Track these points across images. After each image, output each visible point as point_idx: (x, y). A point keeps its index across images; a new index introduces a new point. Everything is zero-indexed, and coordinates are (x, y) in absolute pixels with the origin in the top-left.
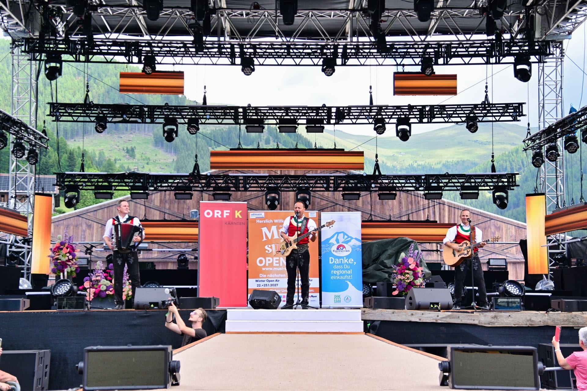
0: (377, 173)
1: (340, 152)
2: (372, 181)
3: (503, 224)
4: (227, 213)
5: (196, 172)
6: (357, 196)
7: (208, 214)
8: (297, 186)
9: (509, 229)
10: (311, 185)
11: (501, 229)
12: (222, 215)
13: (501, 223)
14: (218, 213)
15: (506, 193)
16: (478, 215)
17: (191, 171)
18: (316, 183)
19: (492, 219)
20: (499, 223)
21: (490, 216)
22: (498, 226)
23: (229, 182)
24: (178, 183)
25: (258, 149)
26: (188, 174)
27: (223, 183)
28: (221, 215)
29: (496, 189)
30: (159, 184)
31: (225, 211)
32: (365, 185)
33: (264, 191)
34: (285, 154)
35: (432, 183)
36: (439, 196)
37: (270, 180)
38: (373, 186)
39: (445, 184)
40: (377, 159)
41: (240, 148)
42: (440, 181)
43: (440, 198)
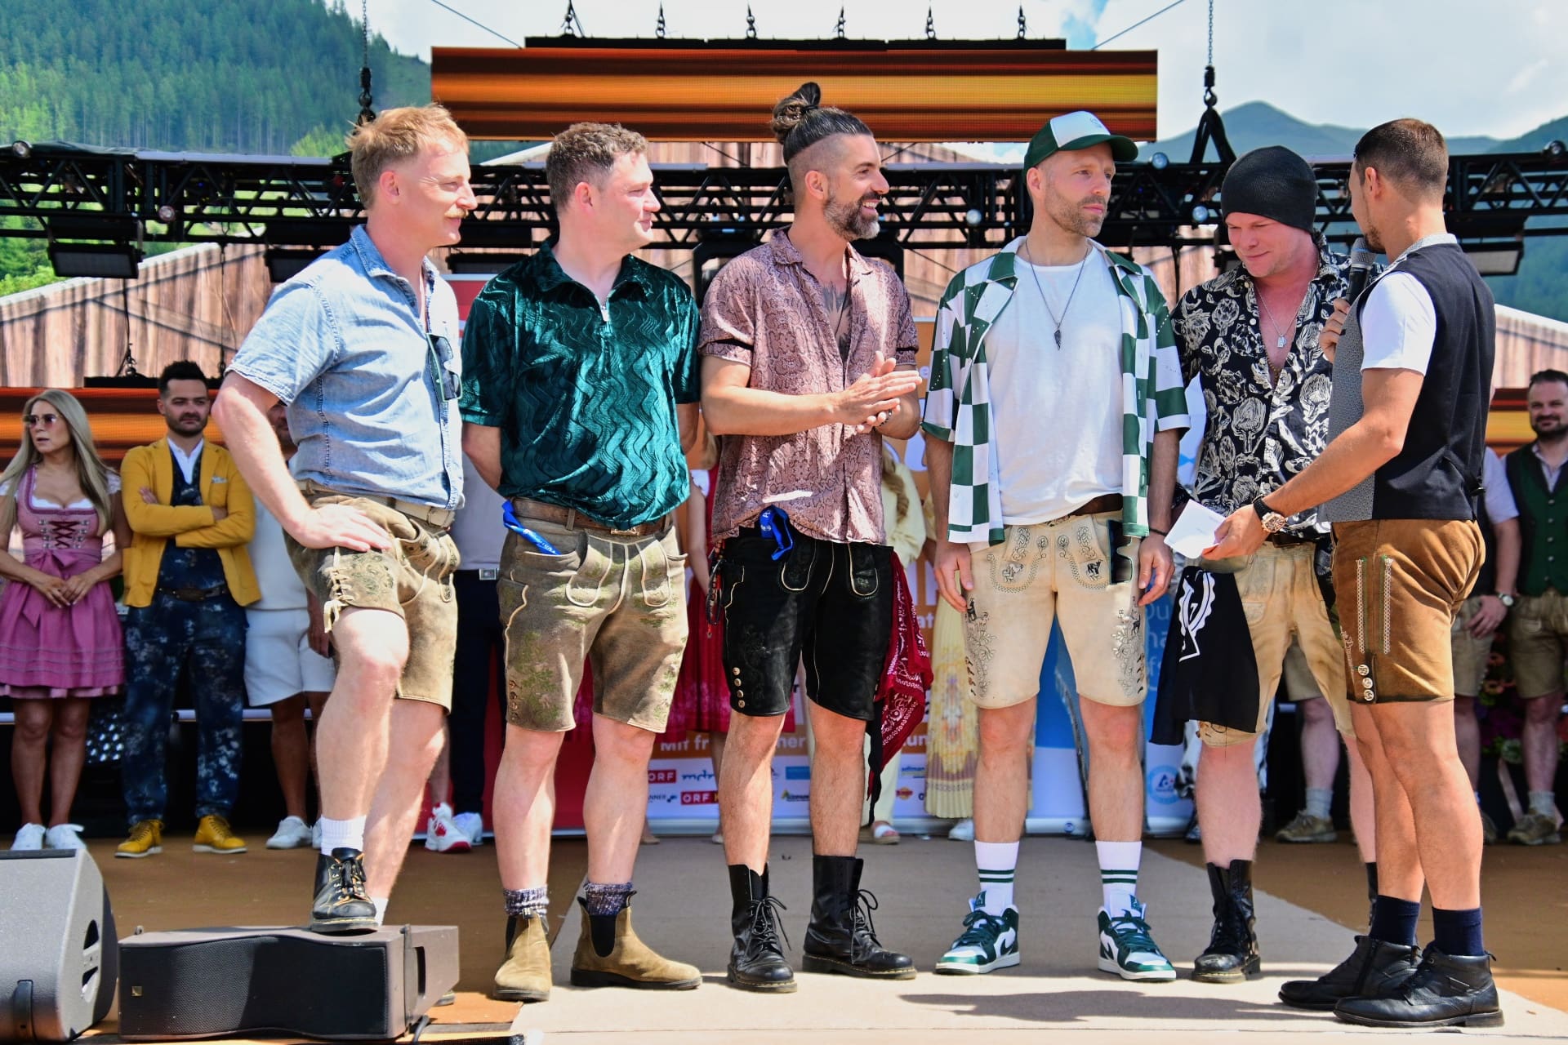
0: (1211, 155)
1: (1045, 55)
2: (1189, 199)
10: (908, 217)
18: (927, 208)
23: (525, 201)
24: (280, 204)
25: (661, 43)
27: (495, 207)
30: (189, 209)
32: (1153, 214)
33: (684, 245)
34: (776, 67)
35: (1474, 199)
36: (1506, 259)
37: (711, 195)
38: (1199, 213)
39: (1545, 203)
40: (1213, 89)
41: (573, 36)
42: (1518, 188)
43: (1510, 268)
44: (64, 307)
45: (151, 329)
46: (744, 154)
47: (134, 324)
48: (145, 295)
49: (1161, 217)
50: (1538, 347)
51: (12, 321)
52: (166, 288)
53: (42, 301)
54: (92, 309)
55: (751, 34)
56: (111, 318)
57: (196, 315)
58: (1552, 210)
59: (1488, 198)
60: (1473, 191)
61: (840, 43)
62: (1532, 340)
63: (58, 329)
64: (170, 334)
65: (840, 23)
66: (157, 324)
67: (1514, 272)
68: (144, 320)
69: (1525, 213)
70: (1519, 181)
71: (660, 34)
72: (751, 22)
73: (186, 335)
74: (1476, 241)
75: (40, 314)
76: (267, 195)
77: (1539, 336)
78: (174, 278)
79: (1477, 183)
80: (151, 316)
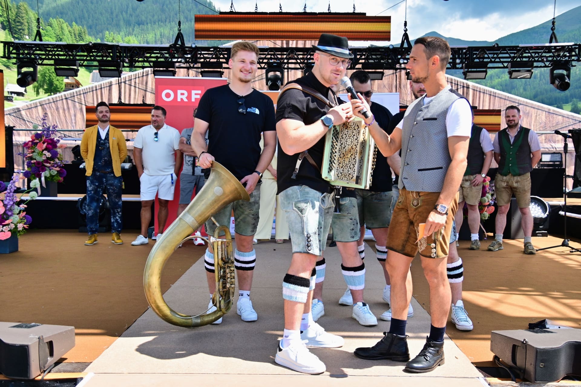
0: (406, 45)
1: (360, 17)
2: (399, 57)
3: (532, 109)
4: (196, 94)
5: (179, 43)
6: (381, 75)
7: (168, 95)
8: (306, 61)
9: (539, 115)
11: (530, 115)
12: (189, 97)
13: (530, 108)
14: (182, 94)
15: (568, 70)
16: (505, 99)
17: (172, 42)
19: (521, 104)
20: (528, 108)
21: (519, 100)
22: (527, 111)
23: (221, 56)
24: (157, 58)
25: (256, 13)
26: (167, 45)
27: (212, 58)
28: (187, 98)
29: (556, 65)
31: (193, 92)
32: (390, 61)
33: (264, 68)
34: (289, 20)
35: (475, 58)
36: (482, 75)
37: (271, 55)
38: (401, 61)
39: (493, 60)
40: (406, 27)
41: (232, 12)
42: (486, 56)
43: (484, 77)
44: (116, 84)
45: (137, 89)
46: (288, 43)
47: (133, 88)
48: (136, 81)
49: (392, 62)
50: (492, 97)
51: (104, 87)
52: (141, 79)
53: (111, 82)
54: (123, 84)
55: (281, 11)
56: (127, 86)
57: (148, 86)
58: (495, 62)
59: (479, 58)
60: (475, 56)
61: (305, 13)
62: (490, 95)
63: (115, 89)
64: (142, 91)
65: (305, 8)
66: (139, 88)
67: (485, 78)
68: (135, 87)
69: (488, 63)
70: (486, 54)
71: (256, 11)
72: (281, 8)
73: (146, 91)
74: (475, 70)
75: (110, 86)
76: (153, 55)
77: (492, 94)
78: (143, 76)
79: (476, 54)
80: (137, 86)
